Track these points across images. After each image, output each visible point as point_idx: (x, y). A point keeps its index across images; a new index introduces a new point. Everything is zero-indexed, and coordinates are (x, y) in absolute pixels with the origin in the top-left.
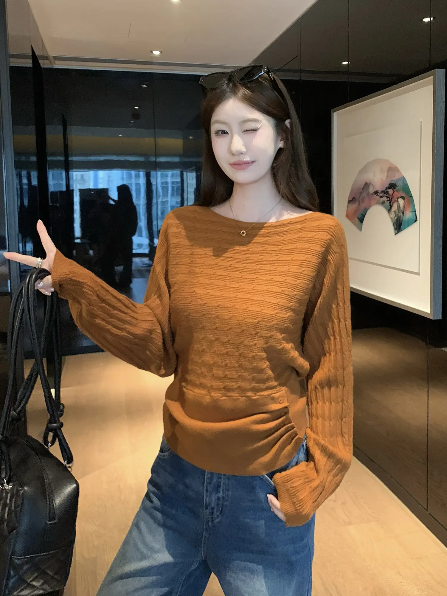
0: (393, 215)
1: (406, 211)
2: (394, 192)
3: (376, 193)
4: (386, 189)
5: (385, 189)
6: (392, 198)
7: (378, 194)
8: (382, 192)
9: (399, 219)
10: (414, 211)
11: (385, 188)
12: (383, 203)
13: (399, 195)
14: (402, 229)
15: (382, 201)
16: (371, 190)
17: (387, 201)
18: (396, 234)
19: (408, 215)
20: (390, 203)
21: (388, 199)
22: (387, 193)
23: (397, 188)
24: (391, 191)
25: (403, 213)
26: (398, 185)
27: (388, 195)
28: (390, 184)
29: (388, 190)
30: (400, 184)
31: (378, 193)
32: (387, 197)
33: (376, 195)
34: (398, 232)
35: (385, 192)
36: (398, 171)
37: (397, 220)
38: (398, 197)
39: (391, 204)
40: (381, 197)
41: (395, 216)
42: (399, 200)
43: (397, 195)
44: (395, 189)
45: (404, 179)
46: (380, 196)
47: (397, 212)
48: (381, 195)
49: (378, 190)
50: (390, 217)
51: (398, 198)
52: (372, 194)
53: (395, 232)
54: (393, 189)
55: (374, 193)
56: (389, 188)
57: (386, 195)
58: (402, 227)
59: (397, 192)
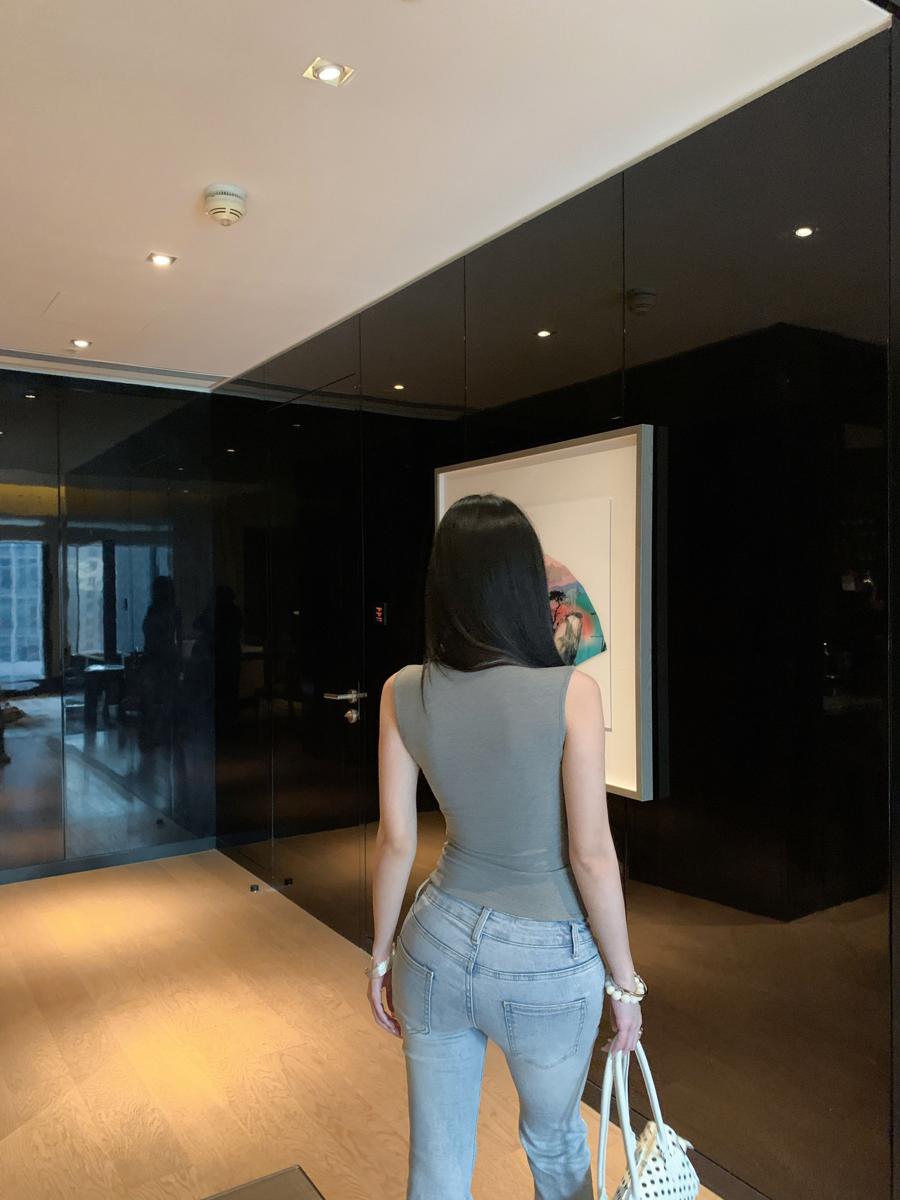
1: (584, 635)
2: (560, 605)
9: (570, 650)
10: (600, 636)
13: (570, 611)
19: (588, 641)
23: (564, 600)
25: (578, 639)
26: (567, 592)
30: (572, 594)
36: (568, 573)
38: (568, 613)
41: (563, 645)
42: (569, 618)
43: (565, 610)
44: (561, 600)
45: (579, 586)
47: (566, 638)
51: (567, 616)
54: (557, 601)
58: (576, 660)
59: (567, 606)
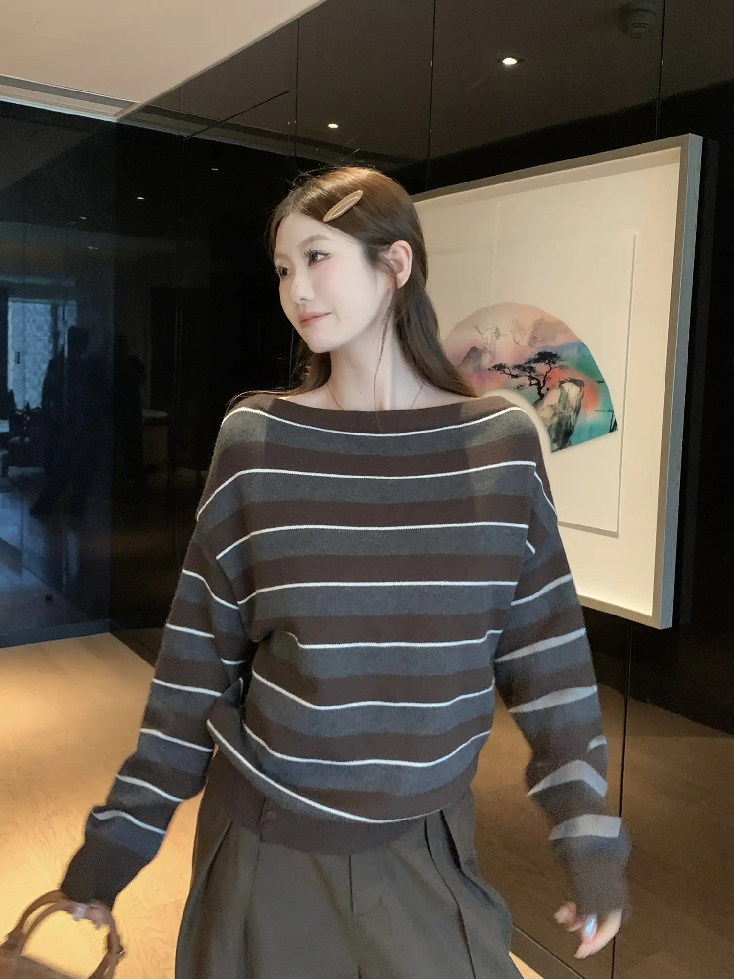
0: (547, 413)
3: (500, 368)
4: (529, 362)
5: (526, 363)
6: (544, 381)
7: (506, 371)
8: (518, 367)
9: (563, 423)
10: (610, 411)
11: (524, 362)
12: (519, 388)
13: (566, 375)
14: (572, 442)
15: (515, 384)
16: (487, 362)
17: (531, 384)
18: (553, 451)
19: (591, 416)
20: (540, 389)
21: (534, 382)
22: (532, 369)
23: (559, 363)
24: (541, 368)
25: (577, 411)
26: (564, 354)
27: (533, 374)
28: (540, 354)
29: (533, 365)
30: (570, 357)
31: (504, 368)
32: (531, 378)
33: (499, 372)
34: (561, 447)
35: (526, 368)
36: (566, 330)
37: (559, 424)
38: (562, 380)
39: (543, 391)
40: (516, 377)
41: (554, 415)
42: (563, 385)
43: (557, 374)
44: (554, 363)
45: (581, 347)
46: (511, 374)
47: (560, 408)
48: (515, 372)
49: (503, 362)
50: (539, 415)
51: (562, 382)
52: (489, 370)
53: (552, 447)
54: (548, 364)
55: (494, 367)
56: (536, 361)
57: (528, 374)
59: (561, 370)
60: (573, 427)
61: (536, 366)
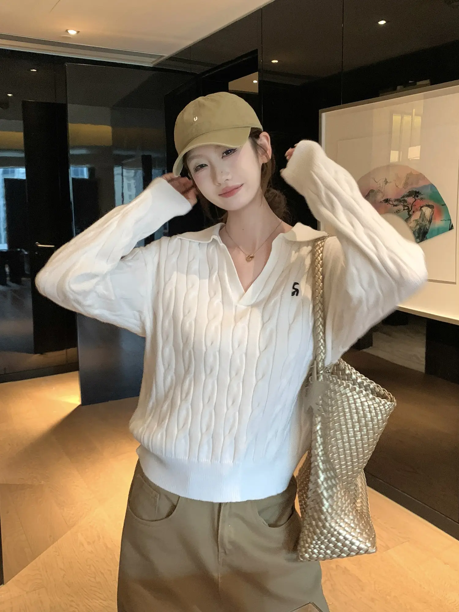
0: (413, 224)
1: (435, 219)
2: (415, 200)
3: (387, 201)
4: (403, 197)
6: (411, 207)
7: (391, 202)
8: (397, 200)
9: (422, 228)
10: (449, 220)
11: (401, 197)
12: (397, 212)
13: (424, 204)
14: (427, 238)
15: (395, 211)
16: (379, 198)
17: (404, 210)
19: (438, 223)
20: (409, 211)
21: (407, 208)
22: (405, 201)
23: (421, 196)
24: (410, 200)
25: (430, 221)
26: (423, 192)
27: (405, 204)
28: (409, 192)
30: (426, 192)
32: (404, 206)
33: (386, 203)
34: (421, 241)
35: (401, 200)
36: (424, 178)
37: (420, 229)
38: (422, 206)
39: (411, 213)
40: (396, 206)
41: (417, 225)
42: (422, 208)
43: (419, 203)
44: (417, 197)
45: (432, 186)
46: (393, 204)
47: (420, 221)
48: (395, 203)
49: (389, 198)
50: (408, 225)
52: (381, 202)
54: (414, 197)
55: (384, 201)
56: (407, 196)
57: (403, 204)
58: (427, 235)
59: (421, 201)
60: (428, 230)
61: (407, 199)
